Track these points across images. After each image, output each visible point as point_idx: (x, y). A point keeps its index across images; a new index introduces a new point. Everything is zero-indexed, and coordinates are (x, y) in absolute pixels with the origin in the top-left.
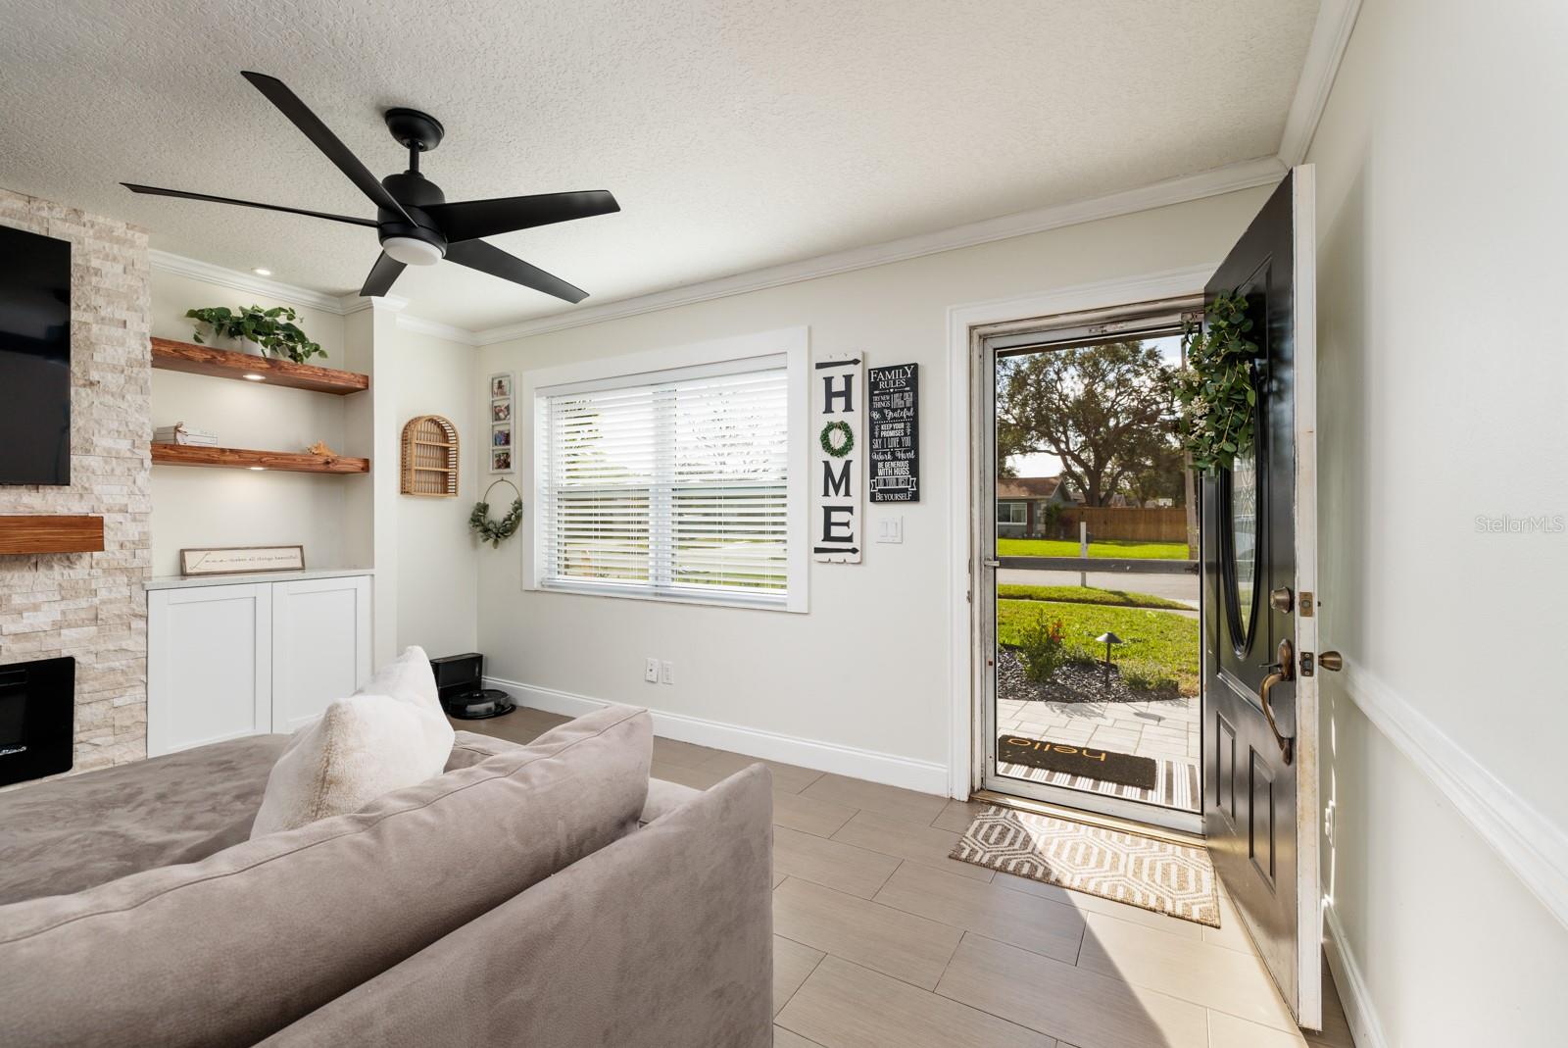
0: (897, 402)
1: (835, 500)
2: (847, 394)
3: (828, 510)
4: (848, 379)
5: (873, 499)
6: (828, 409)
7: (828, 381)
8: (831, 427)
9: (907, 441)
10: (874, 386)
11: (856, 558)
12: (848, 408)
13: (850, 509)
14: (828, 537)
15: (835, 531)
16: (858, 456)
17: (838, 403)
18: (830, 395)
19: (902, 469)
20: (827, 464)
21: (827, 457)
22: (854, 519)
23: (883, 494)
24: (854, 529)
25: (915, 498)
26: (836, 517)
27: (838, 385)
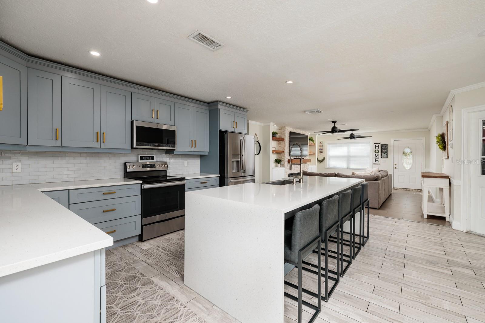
0: (385, 148)
1: (376, 158)
2: (378, 147)
3: (375, 159)
4: (378, 145)
5: (382, 158)
6: (376, 148)
7: (376, 145)
8: (376, 150)
9: (386, 152)
10: (382, 146)
11: (379, 164)
12: (378, 148)
13: (378, 159)
14: (375, 162)
15: (376, 161)
16: (380, 153)
17: (377, 148)
18: (376, 147)
19: (385, 155)
20: (375, 154)
21: (375, 153)
22: (379, 160)
23: (383, 157)
24: (379, 161)
25: (387, 158)
26: (376, 160)
27: (377, 146)
